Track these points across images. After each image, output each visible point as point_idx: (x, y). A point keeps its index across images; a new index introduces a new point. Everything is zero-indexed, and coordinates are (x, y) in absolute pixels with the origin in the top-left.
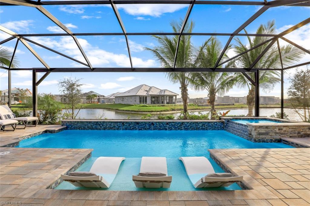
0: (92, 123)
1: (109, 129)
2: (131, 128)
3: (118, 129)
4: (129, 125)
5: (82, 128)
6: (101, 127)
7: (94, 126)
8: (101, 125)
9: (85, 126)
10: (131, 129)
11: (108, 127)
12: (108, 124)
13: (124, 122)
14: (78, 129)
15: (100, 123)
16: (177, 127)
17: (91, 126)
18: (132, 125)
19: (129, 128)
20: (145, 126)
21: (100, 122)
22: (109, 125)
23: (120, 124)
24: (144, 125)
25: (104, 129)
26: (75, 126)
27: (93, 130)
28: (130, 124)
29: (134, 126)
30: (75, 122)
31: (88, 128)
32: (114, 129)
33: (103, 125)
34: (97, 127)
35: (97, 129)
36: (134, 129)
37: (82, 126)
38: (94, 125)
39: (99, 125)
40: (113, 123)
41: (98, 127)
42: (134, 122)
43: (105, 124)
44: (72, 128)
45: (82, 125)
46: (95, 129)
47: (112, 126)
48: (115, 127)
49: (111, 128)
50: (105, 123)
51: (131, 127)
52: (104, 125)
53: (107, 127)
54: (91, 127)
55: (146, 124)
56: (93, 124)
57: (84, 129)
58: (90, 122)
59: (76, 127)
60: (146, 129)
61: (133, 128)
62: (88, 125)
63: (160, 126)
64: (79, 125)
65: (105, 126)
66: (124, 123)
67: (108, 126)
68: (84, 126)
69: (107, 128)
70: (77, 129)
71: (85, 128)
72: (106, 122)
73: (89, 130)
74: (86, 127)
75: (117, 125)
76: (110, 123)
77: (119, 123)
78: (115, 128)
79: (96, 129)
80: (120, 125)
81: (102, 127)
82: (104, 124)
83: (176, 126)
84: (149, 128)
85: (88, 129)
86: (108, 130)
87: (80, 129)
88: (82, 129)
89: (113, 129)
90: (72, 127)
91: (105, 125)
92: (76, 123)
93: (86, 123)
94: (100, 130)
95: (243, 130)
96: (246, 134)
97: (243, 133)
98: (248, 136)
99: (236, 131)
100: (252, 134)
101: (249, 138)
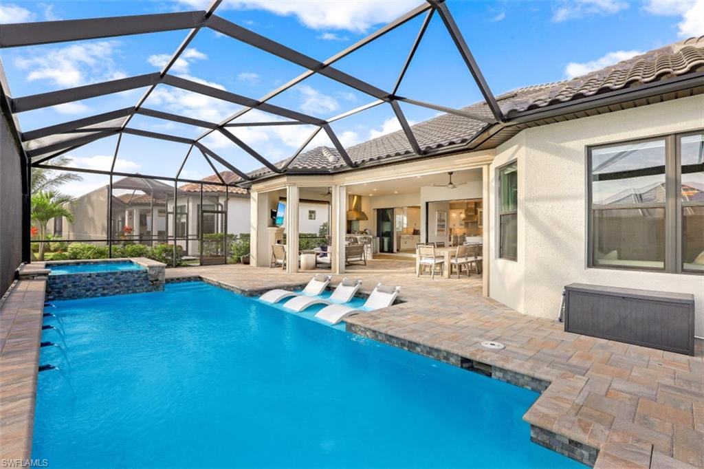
95: (125, 282)
96: (138, 284)
97: (130, 285)
98: (146, 286)
99: (104, 289)
100: (160, 279)
101: (150, 288)
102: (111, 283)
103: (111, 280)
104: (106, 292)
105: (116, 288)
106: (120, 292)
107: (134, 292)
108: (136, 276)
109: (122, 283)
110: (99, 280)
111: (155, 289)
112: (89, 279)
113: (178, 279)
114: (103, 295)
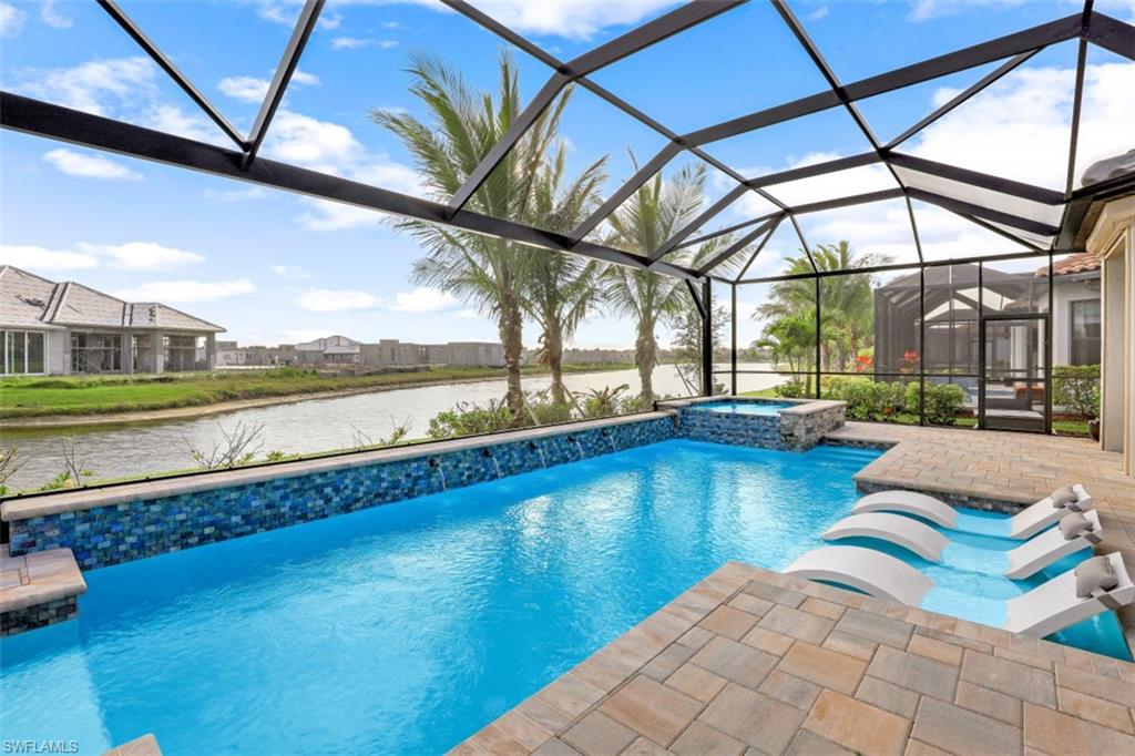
0: (277, 488)
1: (371, 504)
2: (464, 478)
3: (410, 495)
4: (456, 467)
5: (208, 531)
6: (328, 500)
7: (288, 503)
8: (328, 490)
9: (229, 513)
10: (462, 484)
11: (366, 494)
12: (362, 478)
13: (437, 456)
14: (175, 543)
15: (319, 481)
16: (592, 448)
17: (269, 506)
18: (467, 465)
19: (455, 478)
20: (509, 461)
21: (323, 474)
22: (368, 483)
23: (418, 468)
24: (507, 457)
25: (347, 508)
26: (151, 529)
27: (283, 525)
28: (460, 461)
29: (474, 467)
30: (150, 502)
31: (248, 523)
32: (395, 499)
33: (337, 490)
34: (305, 502)
35: (304, 517)
36: (472, 480)
37: (206, 519)
38: (284, 498)
39: (319, 490)
40: (386, 470)
41: (309, 505)
42: (473, 451)
43: (347, 481)
44: (122, 548)
45: (201, 514)
46: (293, 520)
47: (384, 485)
48: (397, 488)
49: (380, 497)
50: (351, 475)
51: (462, 474)
52: (346, 487)
53: (361, 495)
54: (268, 512)
55: (513, 452)
56: (280, 493)
57: (219, 538)
58: (260, 484)
59: (159, 535)
60: (511, 473)
61: (469, 477)
62: (247, 505)
63: (551, 452)
64: (182, 517)
65: (348, 492)
66: (437, 461)
67: (362, 489)
68: (221, 515)
69: (357, 500)
70: (165, 549)
71: (228, 528)
72: (357, 468)
73: (253, 532)
74: (235, 519)
75: (408, 476)
76: (375, 471)
77: (414, 465)
78: (397, 492)
79: (300, 518)
80: (421, 473)
81: (336, 499)
82: (342, 480)
83: (590, 445)
84: (521, 466)
85: (249, 528)
86: (364, 507)
87: (185, 546)
88: (204, 539)
89: (389, 498)
90: (118, 541)
91: (351, 487)
92: (154, 508)
93: (234, 495)
94: (325, 516)
95: (753, 430)
96: (768, 436)
97: (758, 436)
98: (778, 441)
99: (729, 435)
100: (796, 434)
101: (783, 445)
102: (738, 429)
103: (739, 425)
104: (730, 439)
105: (742, 436)
106: (745, 443)
107: (761, 446)
108: (769, 423)
109: (750, 432)
110: (728, 423)
111: (789, 449)
112: (717, 420)
113: (860, 442)
114: (727, 443)
